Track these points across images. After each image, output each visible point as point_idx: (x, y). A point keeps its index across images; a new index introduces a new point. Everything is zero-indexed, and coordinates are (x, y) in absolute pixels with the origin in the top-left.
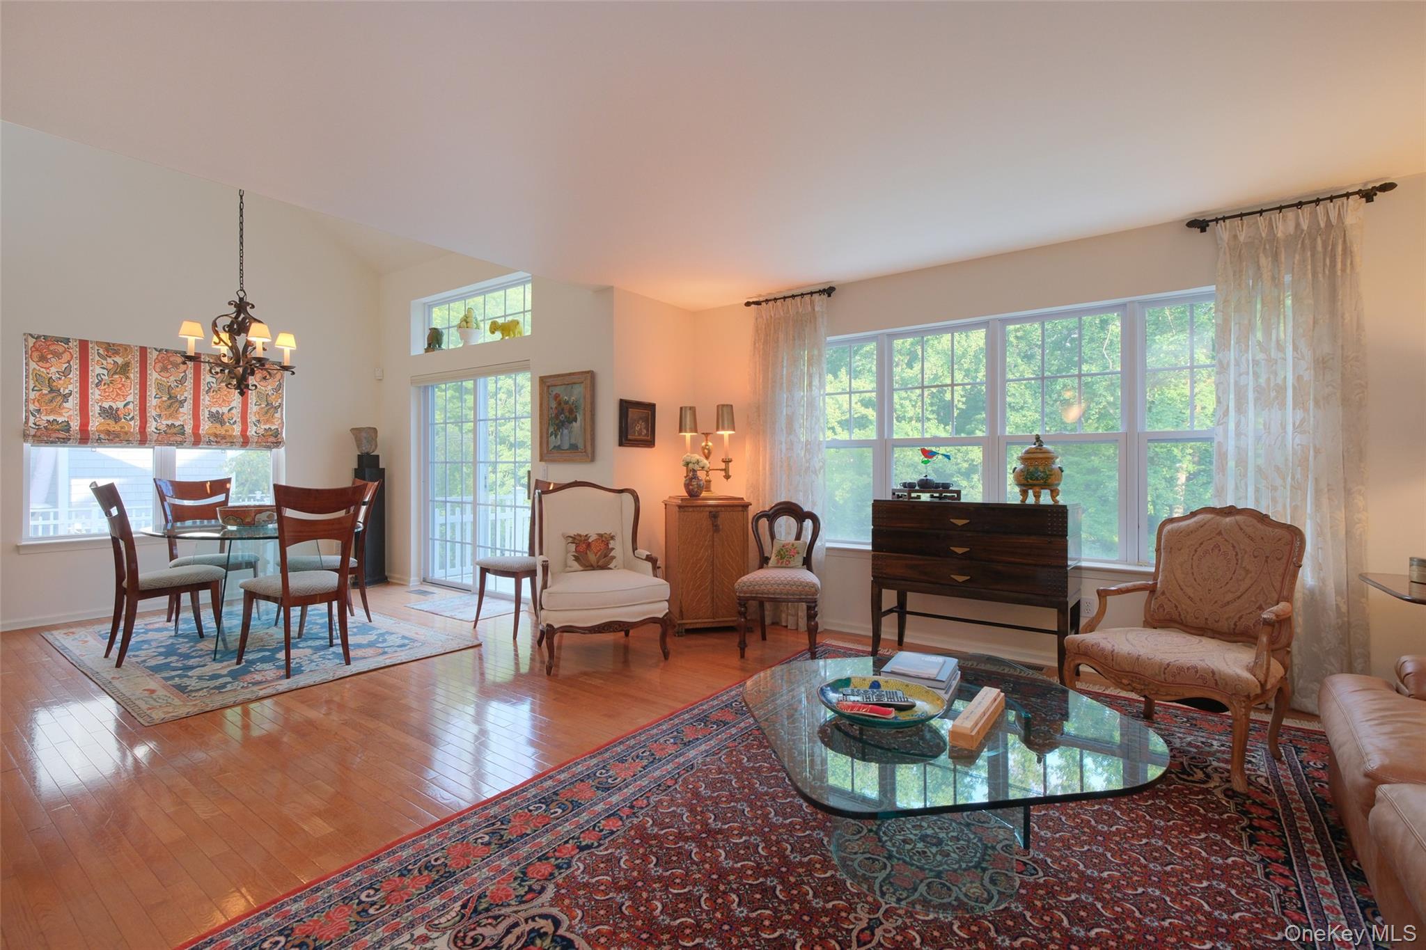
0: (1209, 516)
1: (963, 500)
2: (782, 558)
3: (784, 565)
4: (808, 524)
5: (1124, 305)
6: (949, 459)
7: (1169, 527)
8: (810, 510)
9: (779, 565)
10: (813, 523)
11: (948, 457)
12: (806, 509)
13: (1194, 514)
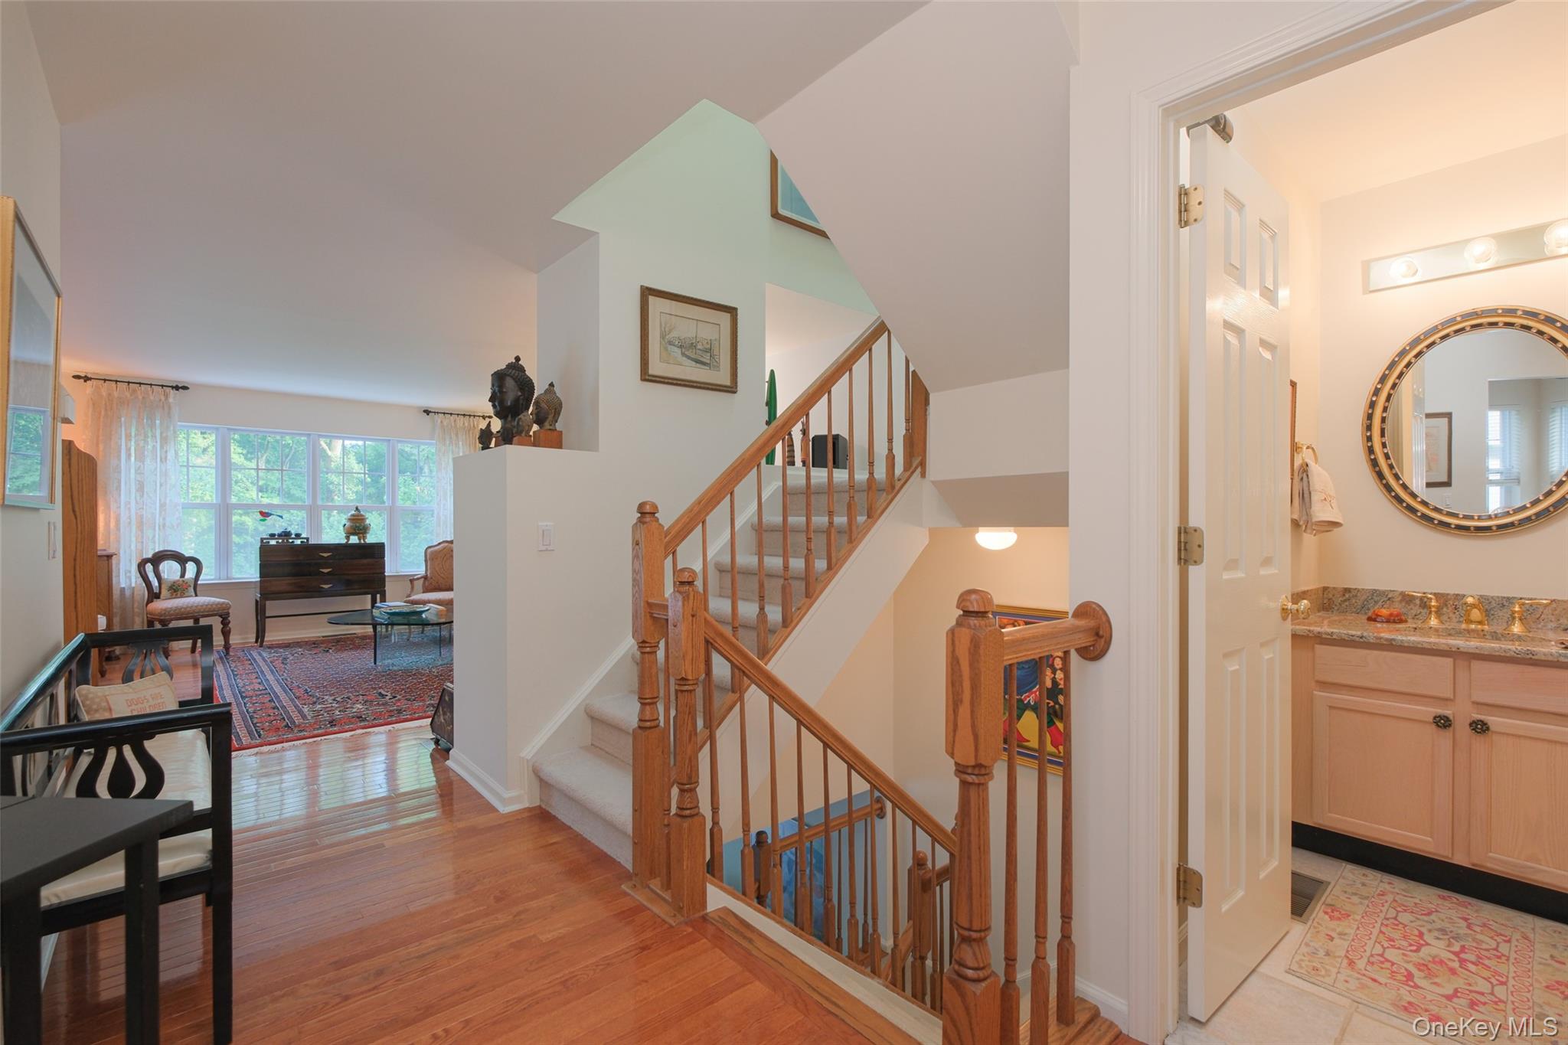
2: (172, 591)
3: (175, 596)
7: (429, 550)
8: (191, 555)
10: (196, 564)
11: (281, 517)
12: (187, 555)
13: (439, 544)
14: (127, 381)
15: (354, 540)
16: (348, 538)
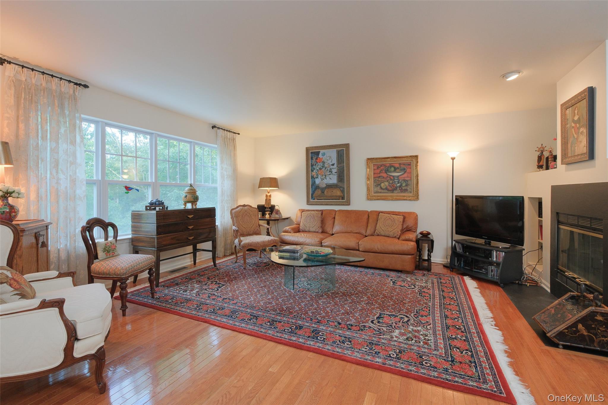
0: (242, 207)
1: (169, 209)
2: (108, 252)
3: (111, 255)
4: (110, 229)
5: (191, 142)
6: (138, 191)
7: (234, 211)
8: (110, 221)
9: (108, 256)
10: (113, 228)
11: (138, 190)
12: (107, 221)
13: (237, 207)
14: (51, 74)
15: (189, 206)
16: (185, 204)
